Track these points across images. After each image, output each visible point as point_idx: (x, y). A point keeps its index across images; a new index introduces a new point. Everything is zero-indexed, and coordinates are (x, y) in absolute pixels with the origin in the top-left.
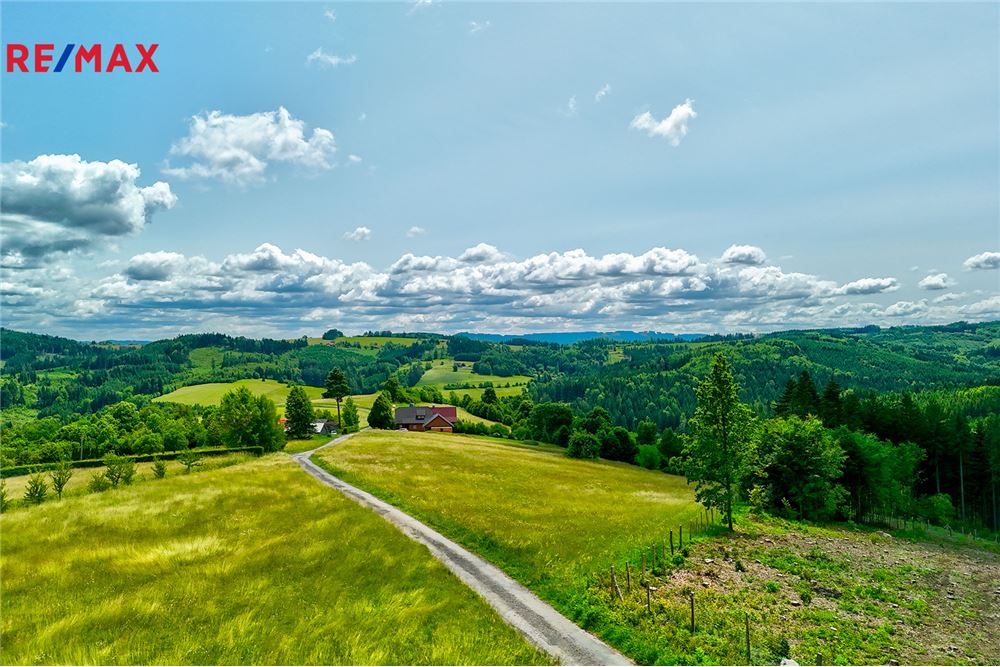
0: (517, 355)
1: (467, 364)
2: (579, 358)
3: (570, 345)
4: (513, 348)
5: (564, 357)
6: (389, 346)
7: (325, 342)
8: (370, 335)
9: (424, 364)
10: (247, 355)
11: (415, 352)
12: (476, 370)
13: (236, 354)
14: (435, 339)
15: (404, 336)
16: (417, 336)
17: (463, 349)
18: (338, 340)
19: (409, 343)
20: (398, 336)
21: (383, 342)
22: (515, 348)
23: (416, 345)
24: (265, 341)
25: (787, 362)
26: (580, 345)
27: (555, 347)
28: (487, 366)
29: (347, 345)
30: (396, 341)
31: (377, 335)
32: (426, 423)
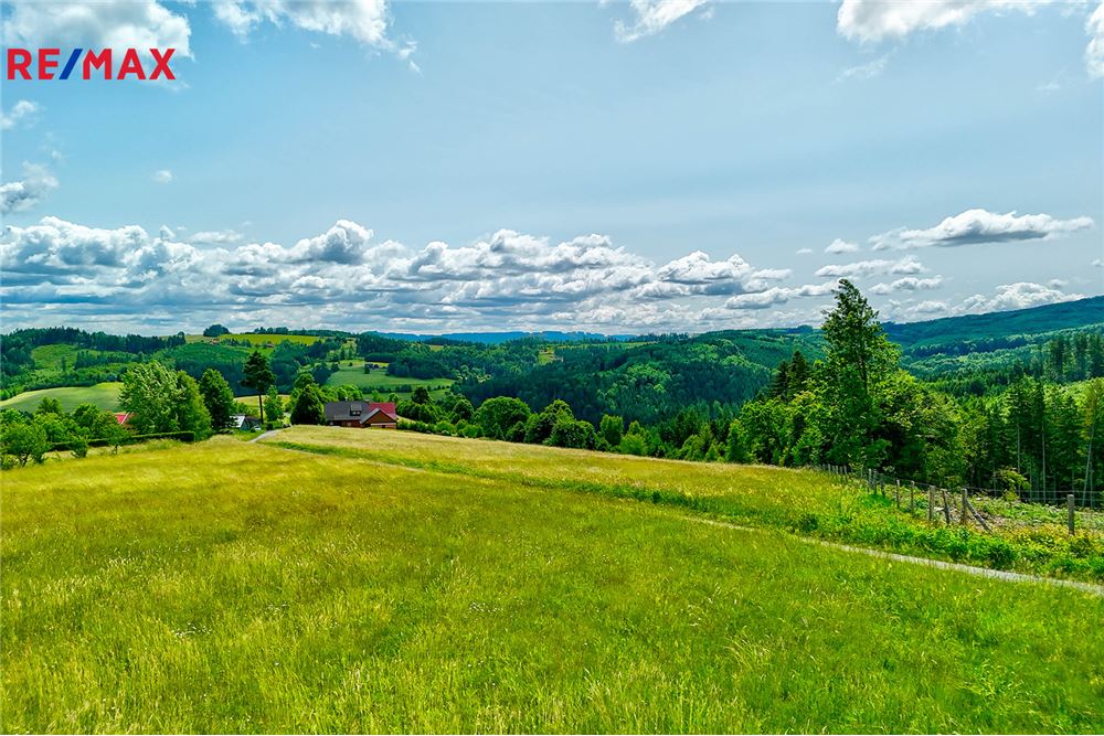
0: (439, 355)
1: (381, 365)
2: (507, 359)
3: (497, 345)
4: (432, 348)
5: (490, 357)
6: (286, 345)
7: (207, 340)
8: (262, 331)
9: (329, 365)
10: (107, 354)
11: (317, 351)
12: (391, 372)
13: (95, 353)
14: (341, 338)
15: (303, 333)
16: (320, 333)
17: (373, 348)
18: (223, 338)
19: (310, 341)
20: (295, 333)
21: (277, 340)
22: (436, 348)
23: (318, 344)
24: (132, 337)
25: (725, 362)
26: (508, 345)
27: (480, 347)
28: (405, 367)
29: (234, 343)
30: (293, 339)
31: (270, 332)
32: (364, 418)
